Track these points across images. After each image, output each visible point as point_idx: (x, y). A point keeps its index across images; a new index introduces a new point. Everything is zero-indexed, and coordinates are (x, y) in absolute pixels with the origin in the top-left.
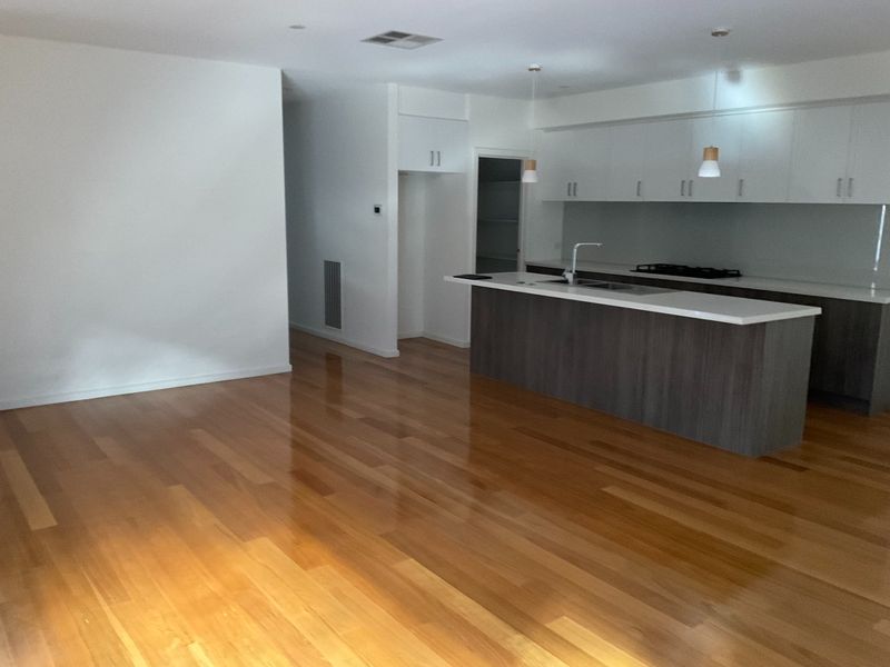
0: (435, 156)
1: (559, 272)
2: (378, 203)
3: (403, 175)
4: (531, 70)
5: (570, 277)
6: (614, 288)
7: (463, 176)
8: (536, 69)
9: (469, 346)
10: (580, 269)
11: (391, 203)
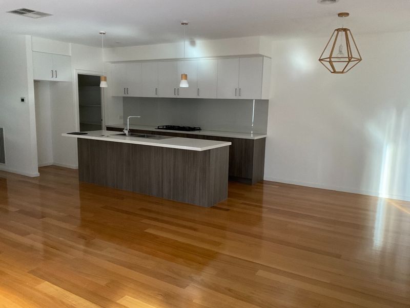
0: (54, 73)
1: (121, 130)
2: (23, 96)
3: (36, 82)
4: (101, 33)
5: (126, 132)
6: (148, 137)
7: (70, 83)
8: (104, 33)
9: (78, 168)
10: (132, 128)
11: (30, 96)
